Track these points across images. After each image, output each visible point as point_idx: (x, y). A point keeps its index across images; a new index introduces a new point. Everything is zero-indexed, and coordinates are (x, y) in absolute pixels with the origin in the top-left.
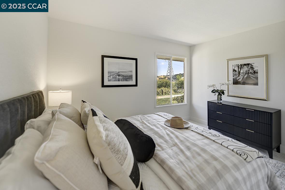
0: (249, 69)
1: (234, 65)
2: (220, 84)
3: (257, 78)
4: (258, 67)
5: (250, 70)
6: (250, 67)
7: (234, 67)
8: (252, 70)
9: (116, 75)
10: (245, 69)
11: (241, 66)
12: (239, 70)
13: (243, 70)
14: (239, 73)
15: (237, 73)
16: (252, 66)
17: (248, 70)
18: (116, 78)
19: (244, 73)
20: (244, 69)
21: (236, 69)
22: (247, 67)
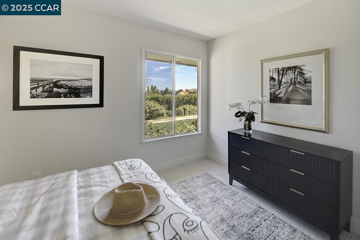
0: (296, 76)
1: (271, 70)
2: (249, 102)
3: (309, 92)
4: (311, 72)
5: (298, 78)
6: (298, 72)
7: (271, 72)
8: (301, 78)
9: (52, 85)
10: (290, 75)
11: (284, 70)
12: (280, 78)
13: (287, 78)
14: (280, 82)
15: (276, 83)
16: (302, 70)
17: (295, 78)
18: (52, 91)
19: (287, 84)
20: (288, 76)
21: (275, 76)
22: (294, 72)
